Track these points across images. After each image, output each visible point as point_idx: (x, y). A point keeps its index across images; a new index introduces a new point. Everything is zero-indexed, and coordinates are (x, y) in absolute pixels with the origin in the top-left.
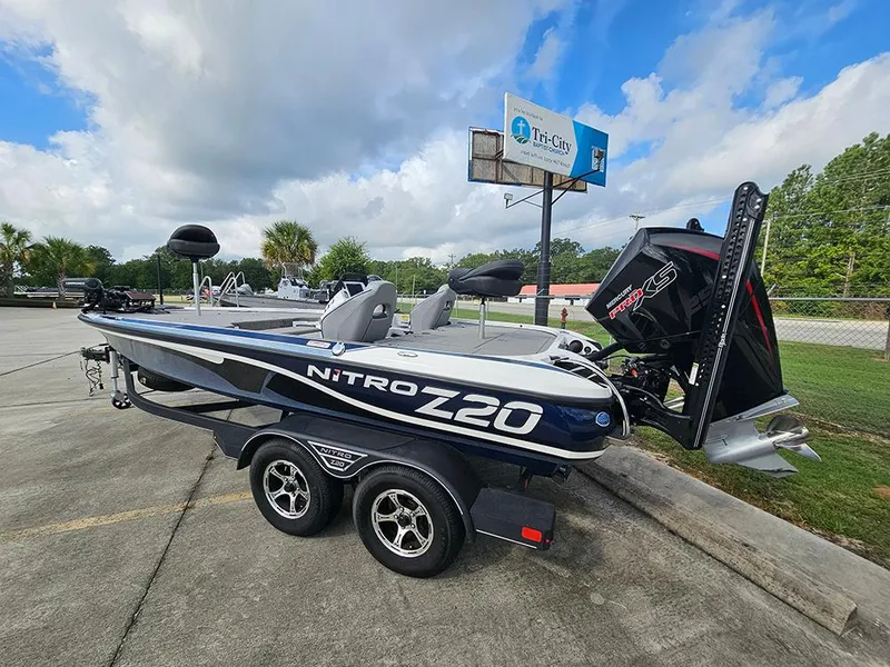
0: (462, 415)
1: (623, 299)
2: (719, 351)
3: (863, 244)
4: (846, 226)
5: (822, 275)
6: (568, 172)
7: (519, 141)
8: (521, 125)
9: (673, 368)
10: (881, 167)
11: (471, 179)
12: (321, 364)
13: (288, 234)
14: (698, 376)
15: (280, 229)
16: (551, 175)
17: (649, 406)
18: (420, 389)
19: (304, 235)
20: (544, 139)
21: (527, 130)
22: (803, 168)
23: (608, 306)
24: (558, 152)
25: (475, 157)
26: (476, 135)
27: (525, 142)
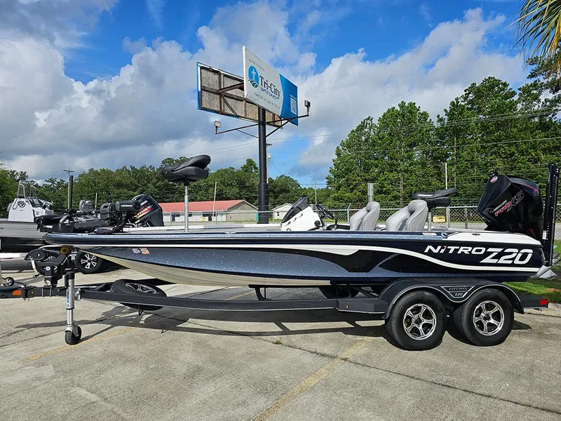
0: (502, 261)
3: (406, 171)
4: (397, 160)
5: (387, 193)
7: (253, 85)
8: (254, 72)
11: (201, 107)
12: (435, 244)
16: (264, 110)
18: (486, 249)
20: (266, 86)
21: (257, 77)
22: (369, 119)
23: (495, 210)
24: (274, 96)
25: (203, 89)
26: (202, 70)
27: (256, 86)
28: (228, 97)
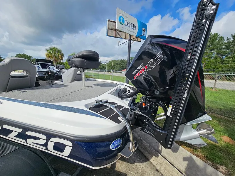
0: (29, 142)
1: (139, 70)
2: (184, 100)
3: (207, 61)
6: (135, 35)
7: (121, 24)
8: (122, 19)
9: (160, 102)
10: (212, 41)
11: (108, 35)
13: (54, 51)
14: (171, 111)
15: (51, 49)
16: (131, 36)
17: (148, 124)
19: (59, 51)
20: (128, 24)
21: (123, 21)
23: (133, 74)
24: (133, 29)
25: (109, 29)
26: (109, 22)
27: (123, 24)
28: (118, 31)
